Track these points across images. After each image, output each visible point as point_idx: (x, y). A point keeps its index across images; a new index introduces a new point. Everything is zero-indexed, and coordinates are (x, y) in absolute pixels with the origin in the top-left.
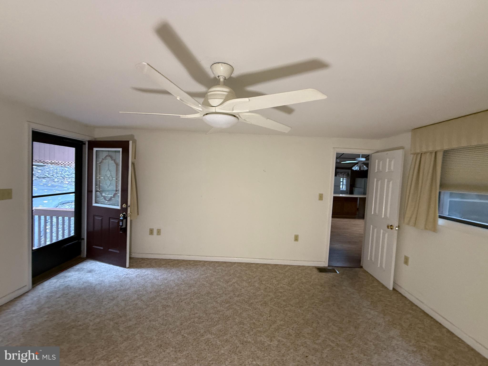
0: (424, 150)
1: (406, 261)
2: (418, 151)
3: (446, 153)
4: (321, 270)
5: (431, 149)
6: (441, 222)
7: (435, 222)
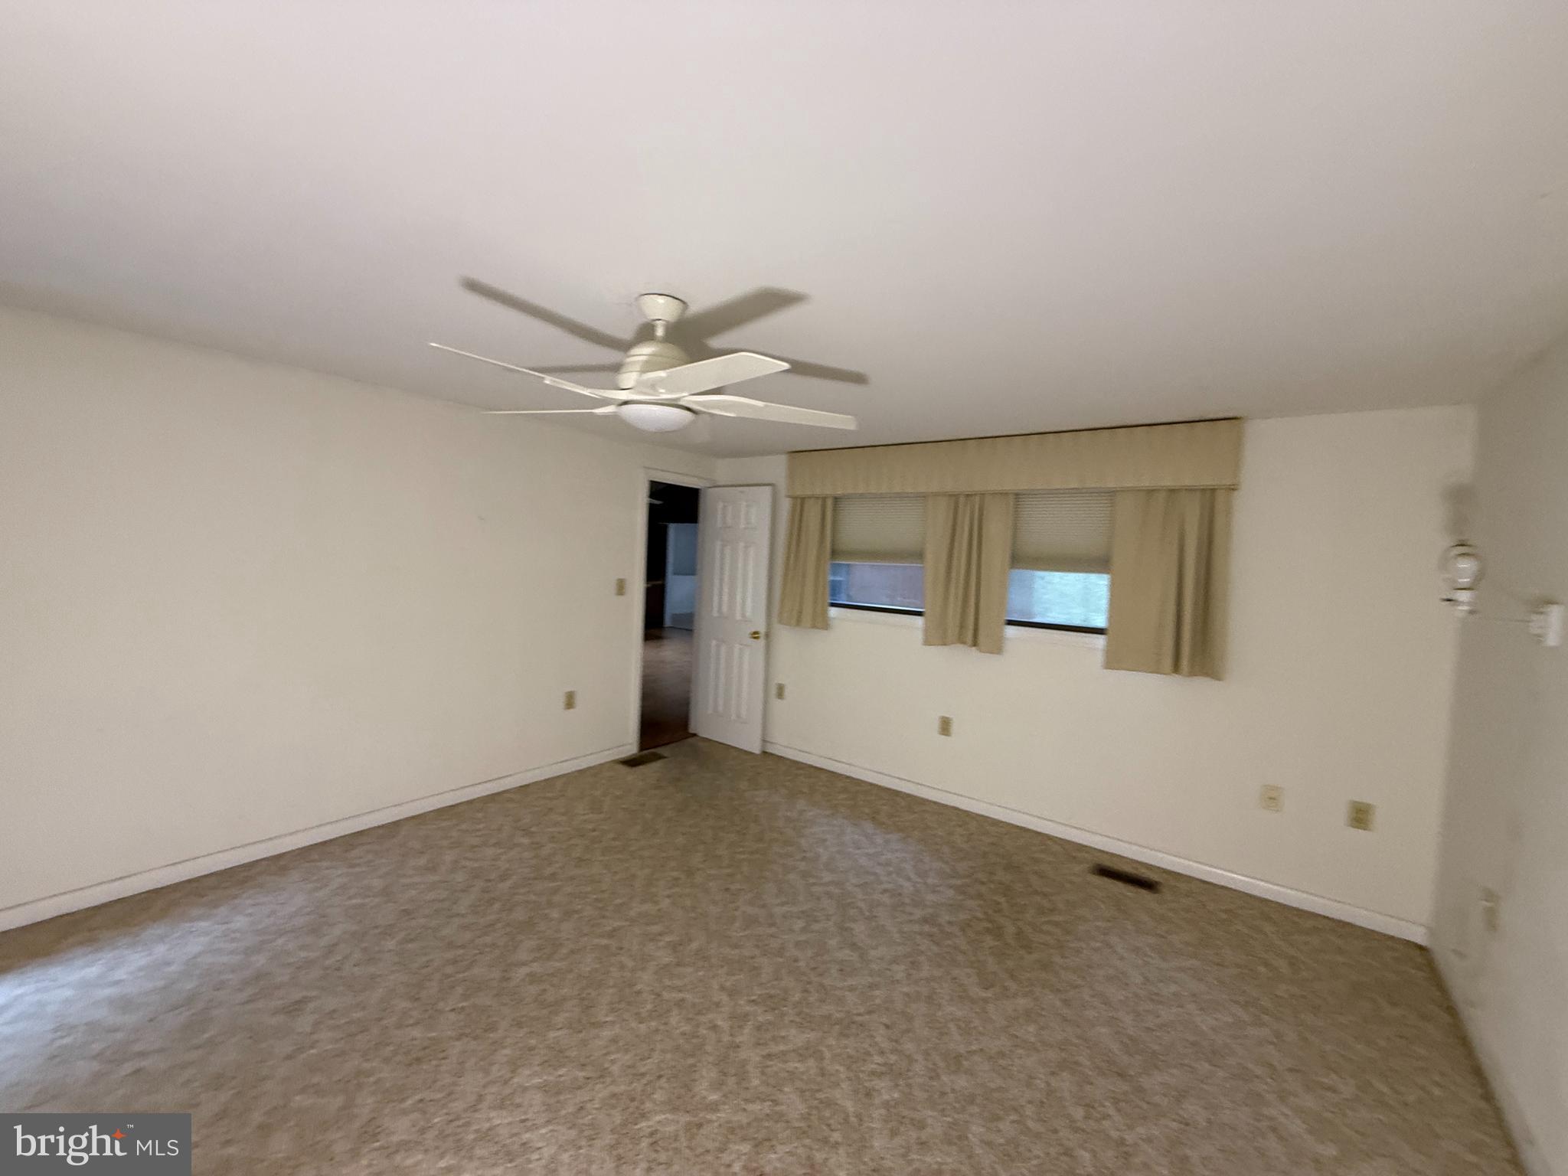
0: (809, 493)
1: (781, 692)
2: (799, 493)
3: (837, 500)
4: (631, 762)
5: (818, 492)
6: (834, 612)
7: (825, 613)
